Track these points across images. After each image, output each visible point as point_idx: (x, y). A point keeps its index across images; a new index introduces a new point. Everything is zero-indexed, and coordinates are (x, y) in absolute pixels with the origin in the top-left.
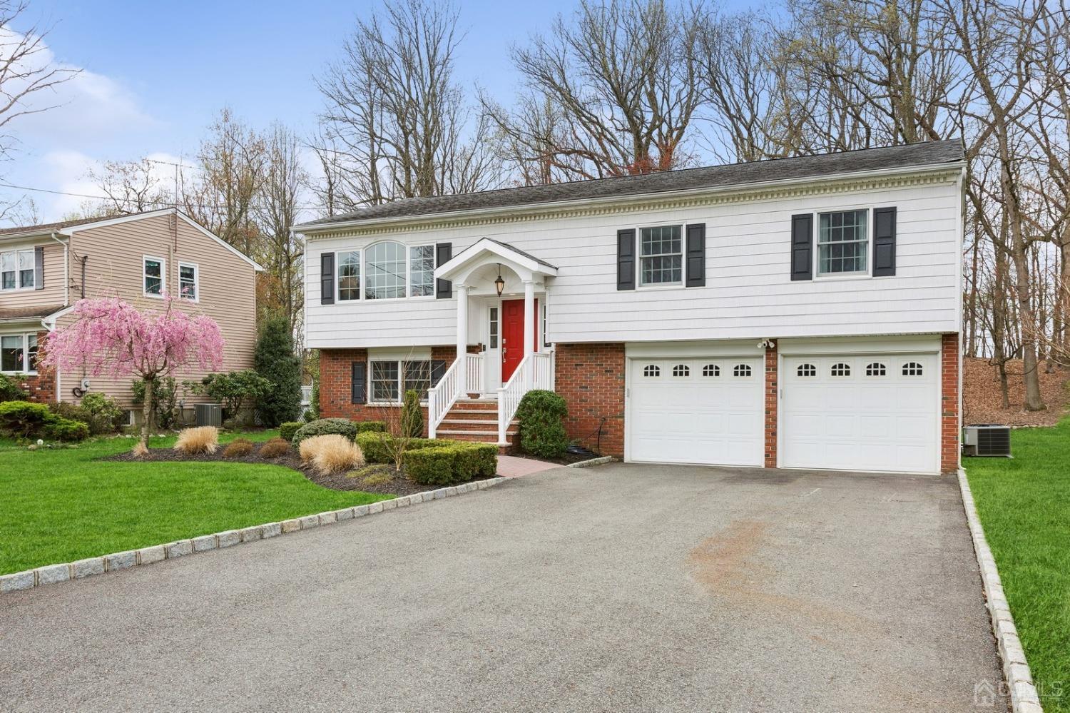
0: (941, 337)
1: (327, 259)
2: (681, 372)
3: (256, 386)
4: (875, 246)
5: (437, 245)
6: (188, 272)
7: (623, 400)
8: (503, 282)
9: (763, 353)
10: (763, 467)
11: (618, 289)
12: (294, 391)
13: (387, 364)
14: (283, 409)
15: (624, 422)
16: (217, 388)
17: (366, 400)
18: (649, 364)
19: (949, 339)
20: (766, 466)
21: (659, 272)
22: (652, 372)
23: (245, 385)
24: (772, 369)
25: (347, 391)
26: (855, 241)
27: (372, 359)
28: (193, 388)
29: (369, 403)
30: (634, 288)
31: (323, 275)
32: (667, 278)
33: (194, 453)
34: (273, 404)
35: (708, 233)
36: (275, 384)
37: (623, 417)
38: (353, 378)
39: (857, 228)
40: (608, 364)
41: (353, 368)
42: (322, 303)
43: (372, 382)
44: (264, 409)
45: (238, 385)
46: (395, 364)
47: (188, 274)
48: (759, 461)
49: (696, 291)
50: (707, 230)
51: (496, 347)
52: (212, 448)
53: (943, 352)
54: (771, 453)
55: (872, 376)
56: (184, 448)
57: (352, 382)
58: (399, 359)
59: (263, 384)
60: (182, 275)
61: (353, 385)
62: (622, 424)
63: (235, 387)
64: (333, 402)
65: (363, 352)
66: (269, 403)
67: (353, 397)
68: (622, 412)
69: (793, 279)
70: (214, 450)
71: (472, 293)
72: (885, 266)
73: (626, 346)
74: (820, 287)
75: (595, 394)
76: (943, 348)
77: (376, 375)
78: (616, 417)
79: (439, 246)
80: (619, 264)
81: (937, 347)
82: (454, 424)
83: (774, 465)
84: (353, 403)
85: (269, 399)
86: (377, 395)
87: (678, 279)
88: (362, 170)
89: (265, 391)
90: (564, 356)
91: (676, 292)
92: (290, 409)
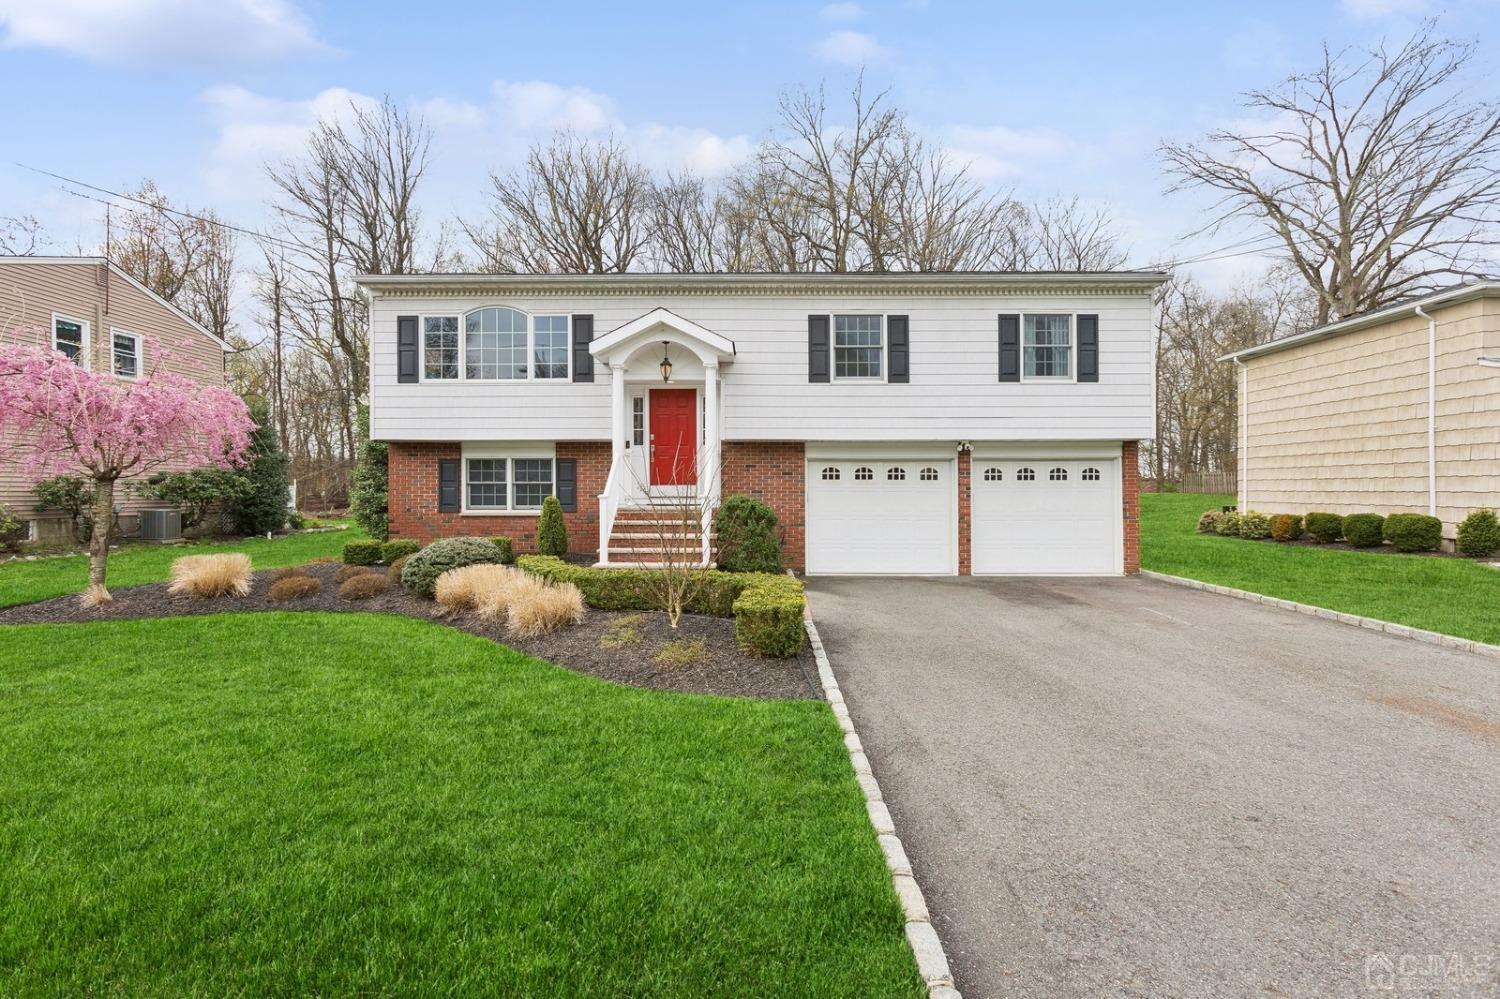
0: (1121, 444)
1: (407, 325)
2: (864, 474)
3: (232, 487)
4: (1080, 351)
5: (574, 316)
6: (126, 343)
7: (803, 506)
8: (670, 365)
9: (955, 456)
10: (956, 573)
11: (810, 381)
12: (280, 491)
13: (487, 463)
14: (266, 514)
15: (804, 531)
16: (173, 490)
17: (460, 507)
18: (827, 466)
19: (1129, 447)
20: (960, 574)
21: (855, 364)
22: (831, 474)
23: (217, 486)
24: (964, 473)
25: (432, 497)
26: (1046, 345)
27: (466, 456)
28: (138, 489)
29: (464, 511)
30: (828, 381)
31: (400, 343)
32: (864, 372)
33: (210, 597)
34: (252, 508)
35: (912, 326)
36: (258, 485)
37: (804, 525)
38: (441, 479)
39: (1049, 333)
40: (786, 466)
41: (441, 468)
42: (399, 382)
43: (468, 485)
44: (240, 513)
45: (206, 486)
46: (502, 463)
47: (125, 345)
48: (952, 568)
49: (898, 388)
50: (910, 323)
51: (641, 443)
52: (243, 586)
53: (1123, 458)
54: (965, 561)
55: (1055, 481)
56: (191, 588)
57: (440, 484)
58: (509, 457)
59: (243, 483)
60: (117, 345)
61: (441, 488)
62: (803, 533)
63: (203, 488)
64: (409, 510)
65: (455, 447)
66: (247, 507)
67: (441, 504)
68: (803, 518)
69: (1001, 380)
70: (247, 589)
71: (630, 378)
72: (1089, 372)
73: (806, 445)
74: (1028, 390)
75: (771, 500)
76: (1124, 454)
77: (473, 477)
78: (797, 525)
79: (576, 318)
80: (811, 352)
81: (1118, 453)
82: (626, 540)
83: (968, 573)
84: (440, 512)
85: (249, 501)
86: (475, 501)
87: (876, 373)
88: (320, 270)
89: (244, 492)
90: (731, 456)
91: (875, 389)
92: (276, 513)
